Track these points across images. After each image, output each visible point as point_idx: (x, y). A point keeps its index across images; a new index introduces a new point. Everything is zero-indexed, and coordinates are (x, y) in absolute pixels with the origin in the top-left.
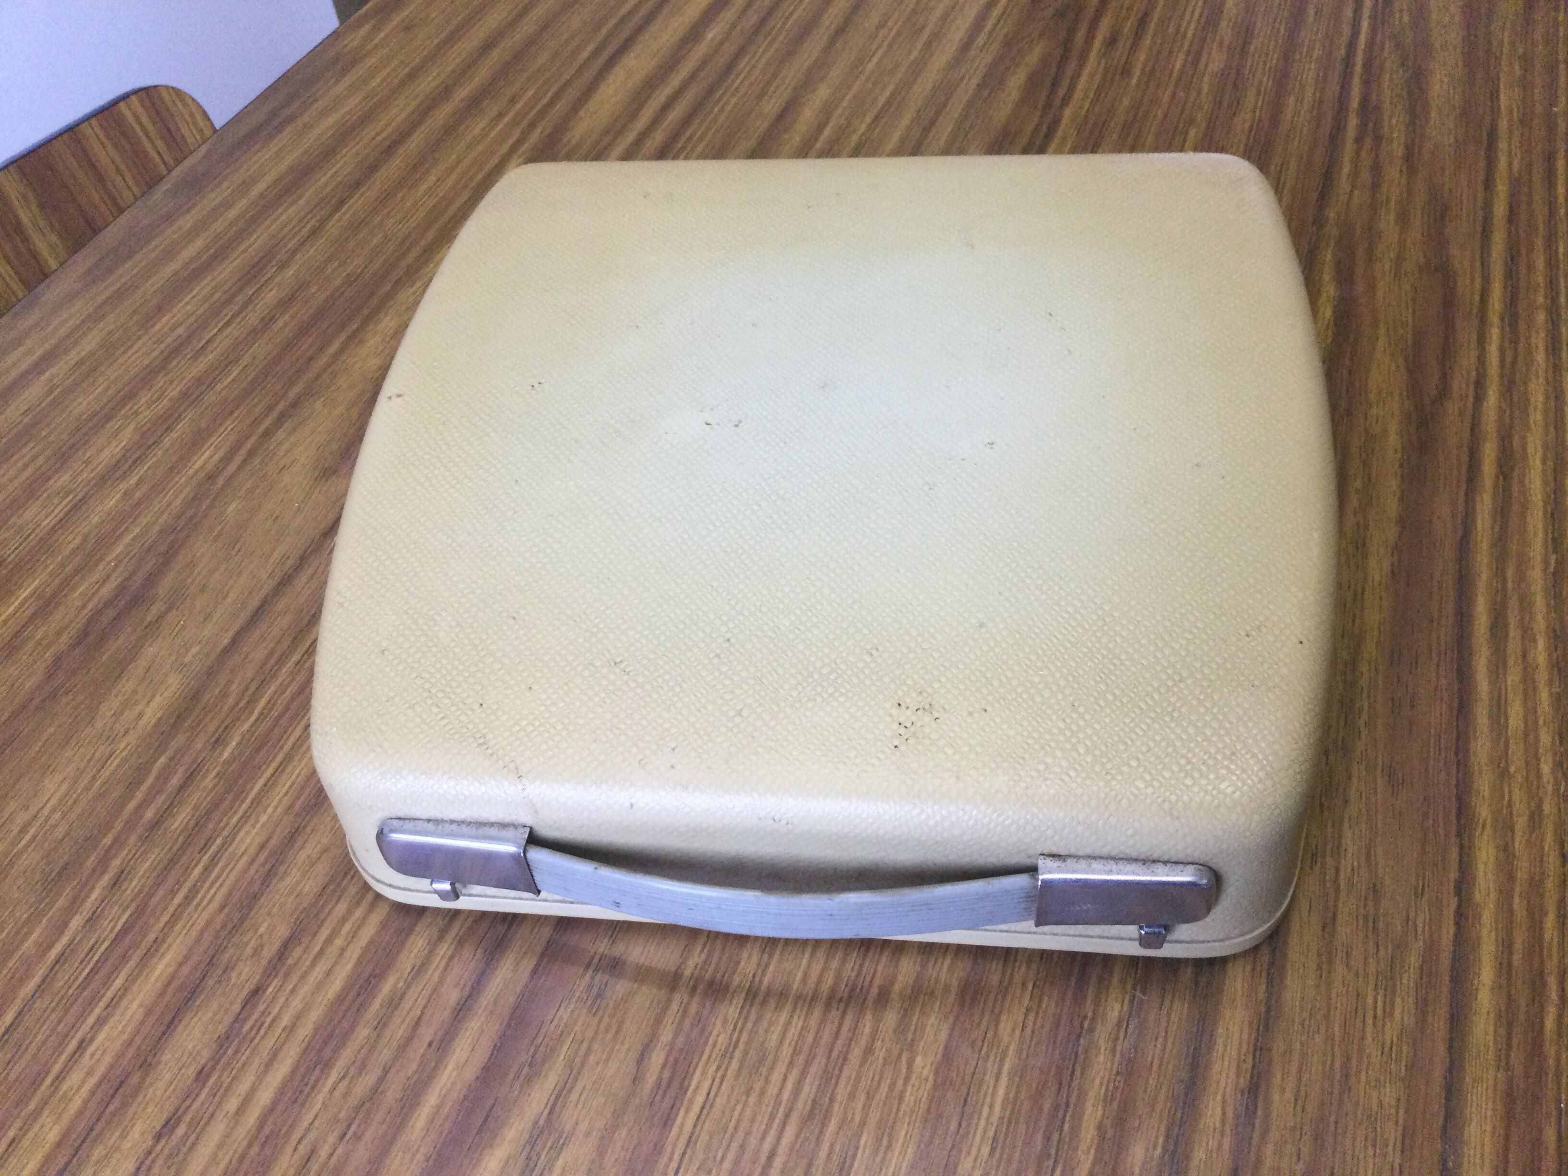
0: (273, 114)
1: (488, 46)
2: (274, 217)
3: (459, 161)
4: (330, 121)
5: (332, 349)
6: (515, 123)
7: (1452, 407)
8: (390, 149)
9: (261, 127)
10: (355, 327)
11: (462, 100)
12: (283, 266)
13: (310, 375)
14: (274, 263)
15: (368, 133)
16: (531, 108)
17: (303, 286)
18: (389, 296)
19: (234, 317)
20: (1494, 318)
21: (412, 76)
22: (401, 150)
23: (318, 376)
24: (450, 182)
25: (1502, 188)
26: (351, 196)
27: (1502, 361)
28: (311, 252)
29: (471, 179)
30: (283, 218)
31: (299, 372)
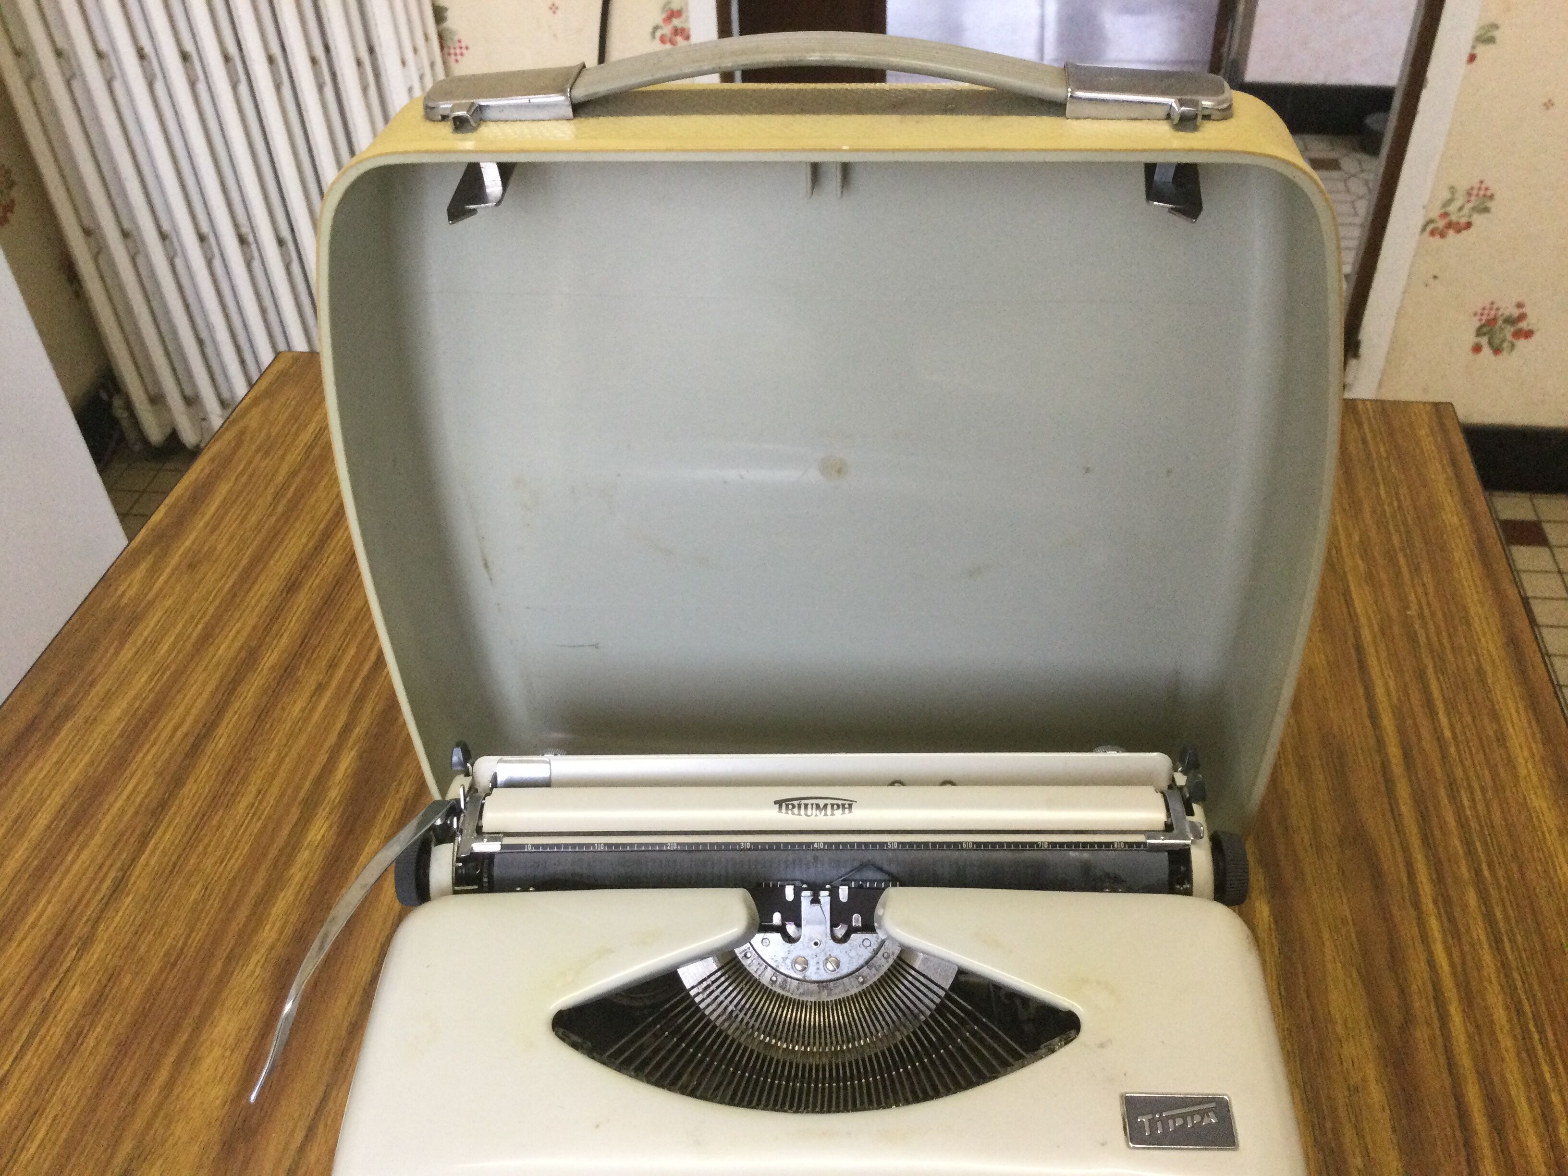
0: (46, 703)
1: (292, 587)
2: (63, 868)
3: (280, 760)
4: (116, 712)
5: (163, 1075)
6: (338, 698)
7: (1421, 1034)
8: (194, 750)
9: (31, 727)
10: (185, 1037)
11: (272, 669)
12: (86, 943)
13: (138, 1125)
14: (73, 941)
15: (166, 725)
16: (356, 674)
17: (113, 976)
18: (222, 981)
19: (32, 1035)
20: (1428, 905)
21: (207, 638)
22: (210, 749)
23: (149, 1125)
24: (275, 791)
25: (1388, 722)
26: (157, 822)
27: (1452, 965)
28: (117, 919)
29: (298, 788)
30: (76, 867)
31: (126, 1119)
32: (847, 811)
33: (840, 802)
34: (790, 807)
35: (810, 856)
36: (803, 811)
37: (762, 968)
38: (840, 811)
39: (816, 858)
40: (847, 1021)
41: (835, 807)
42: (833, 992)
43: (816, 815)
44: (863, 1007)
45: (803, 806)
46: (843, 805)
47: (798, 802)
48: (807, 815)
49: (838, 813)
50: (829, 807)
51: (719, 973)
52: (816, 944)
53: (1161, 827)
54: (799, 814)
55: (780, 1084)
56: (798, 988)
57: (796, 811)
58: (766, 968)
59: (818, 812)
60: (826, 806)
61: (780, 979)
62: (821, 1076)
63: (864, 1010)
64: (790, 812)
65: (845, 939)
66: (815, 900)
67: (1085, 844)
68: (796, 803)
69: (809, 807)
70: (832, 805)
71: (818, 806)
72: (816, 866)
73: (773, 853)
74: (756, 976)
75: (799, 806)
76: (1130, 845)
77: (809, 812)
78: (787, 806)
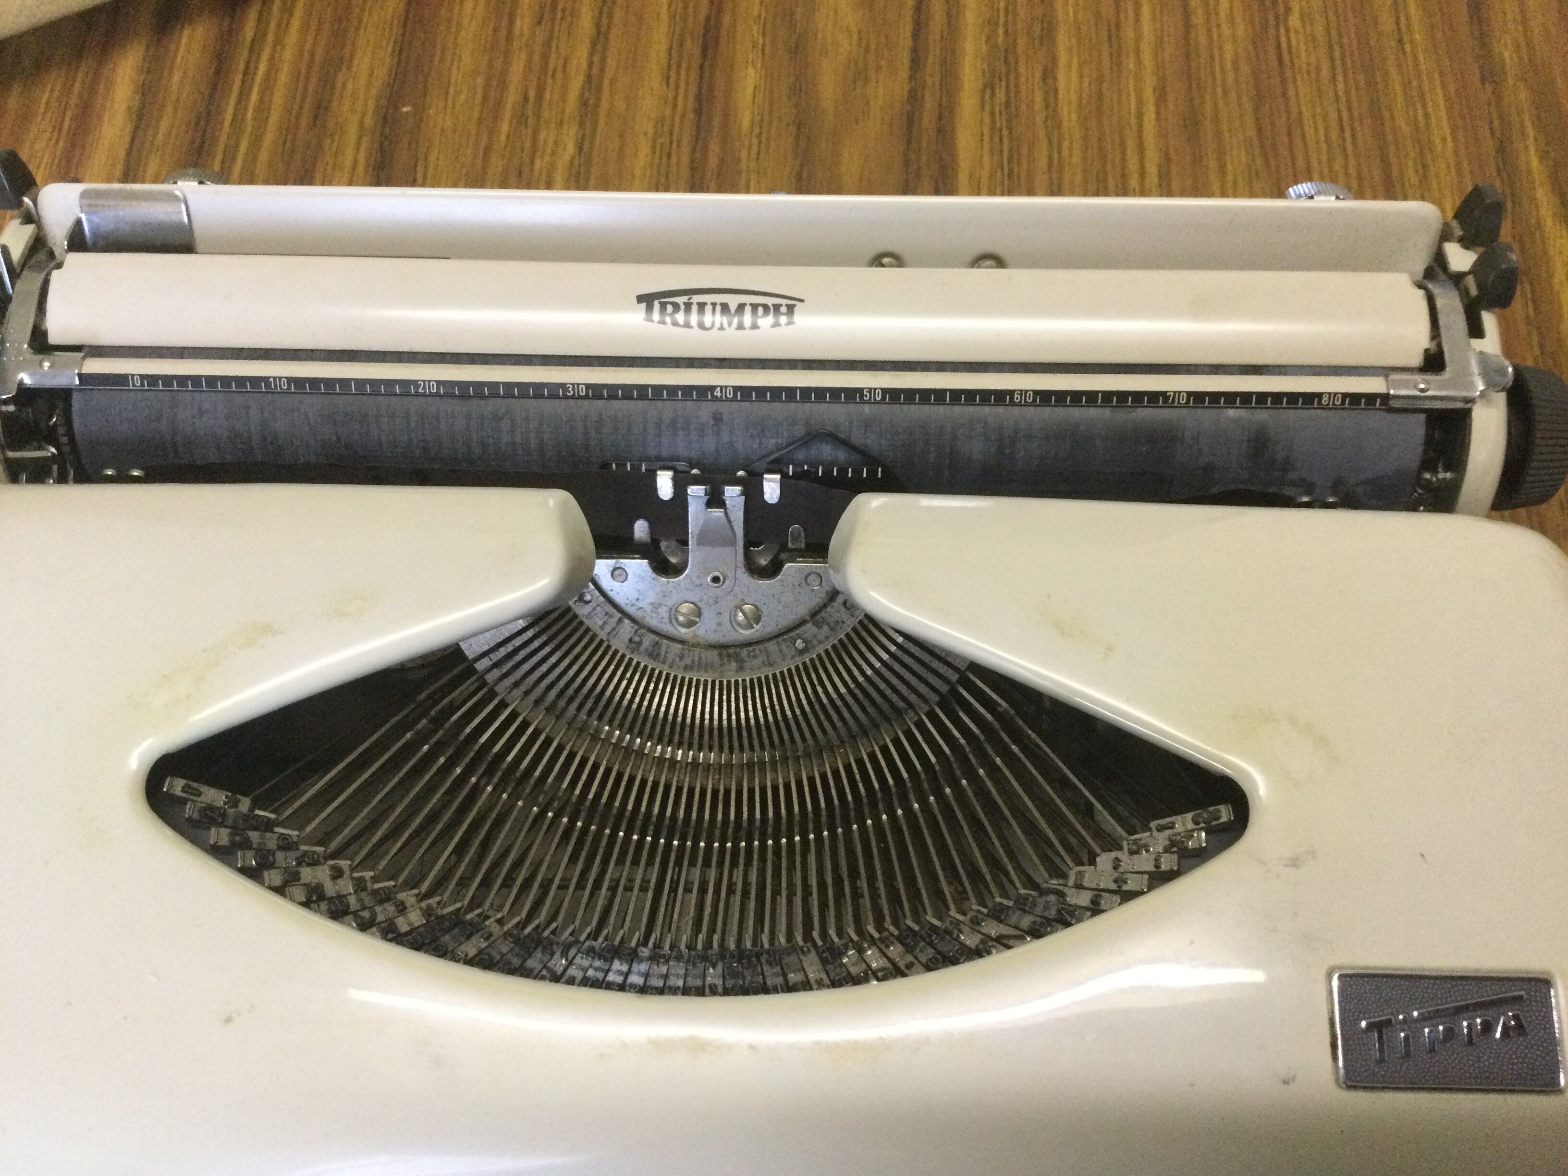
32: (783, 319)
33: (770, 301)
34: (670, 308)
35: (706, 410)
36: (694, 318)
37: (613, 622)
38: (770, 319)
39: (717, 418)
40: (770, 718)
41: (760, 310)
42: (747, 665)
43: (722, 328)
44: (802, 696)
45: (695, 308)
46: (777, 307)
47: (685, 299)
48: (701, 326)
49: (765, 322)
50: (748, 309)
51: (530, 634)
52: (716, 580)
53: (1417, 360)
54: (687, 325)
55: (641, 842)
56: (682, 657)
57: (680, 317)
58: (620, 621)
59: (725, 320)
60: (741, 307)
61: (648, 640)
62: (720, 817)
63: (804, 702)
64: (668, 319)
65: (773, 570)
66: (715, 500)
67: (1262, 397)
68: (681, 300)
69: (708, 308)
70: (755, 307)
71: (725, 307)
72: (718, 433)
73: (632, 403)
74: (602, 635)
75: (688, 306)
76: (1354, 399)
77: (708, 319)
78: (663, 306)
